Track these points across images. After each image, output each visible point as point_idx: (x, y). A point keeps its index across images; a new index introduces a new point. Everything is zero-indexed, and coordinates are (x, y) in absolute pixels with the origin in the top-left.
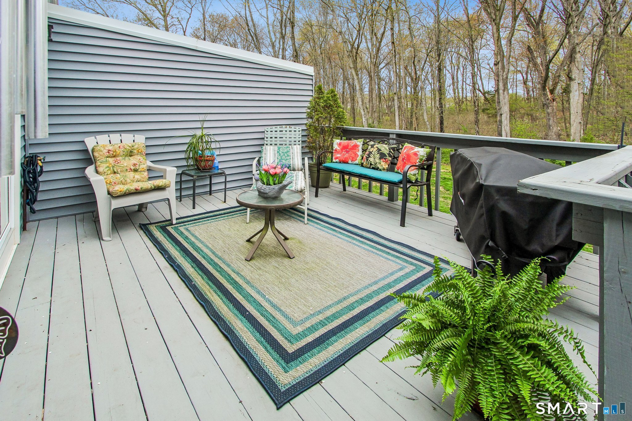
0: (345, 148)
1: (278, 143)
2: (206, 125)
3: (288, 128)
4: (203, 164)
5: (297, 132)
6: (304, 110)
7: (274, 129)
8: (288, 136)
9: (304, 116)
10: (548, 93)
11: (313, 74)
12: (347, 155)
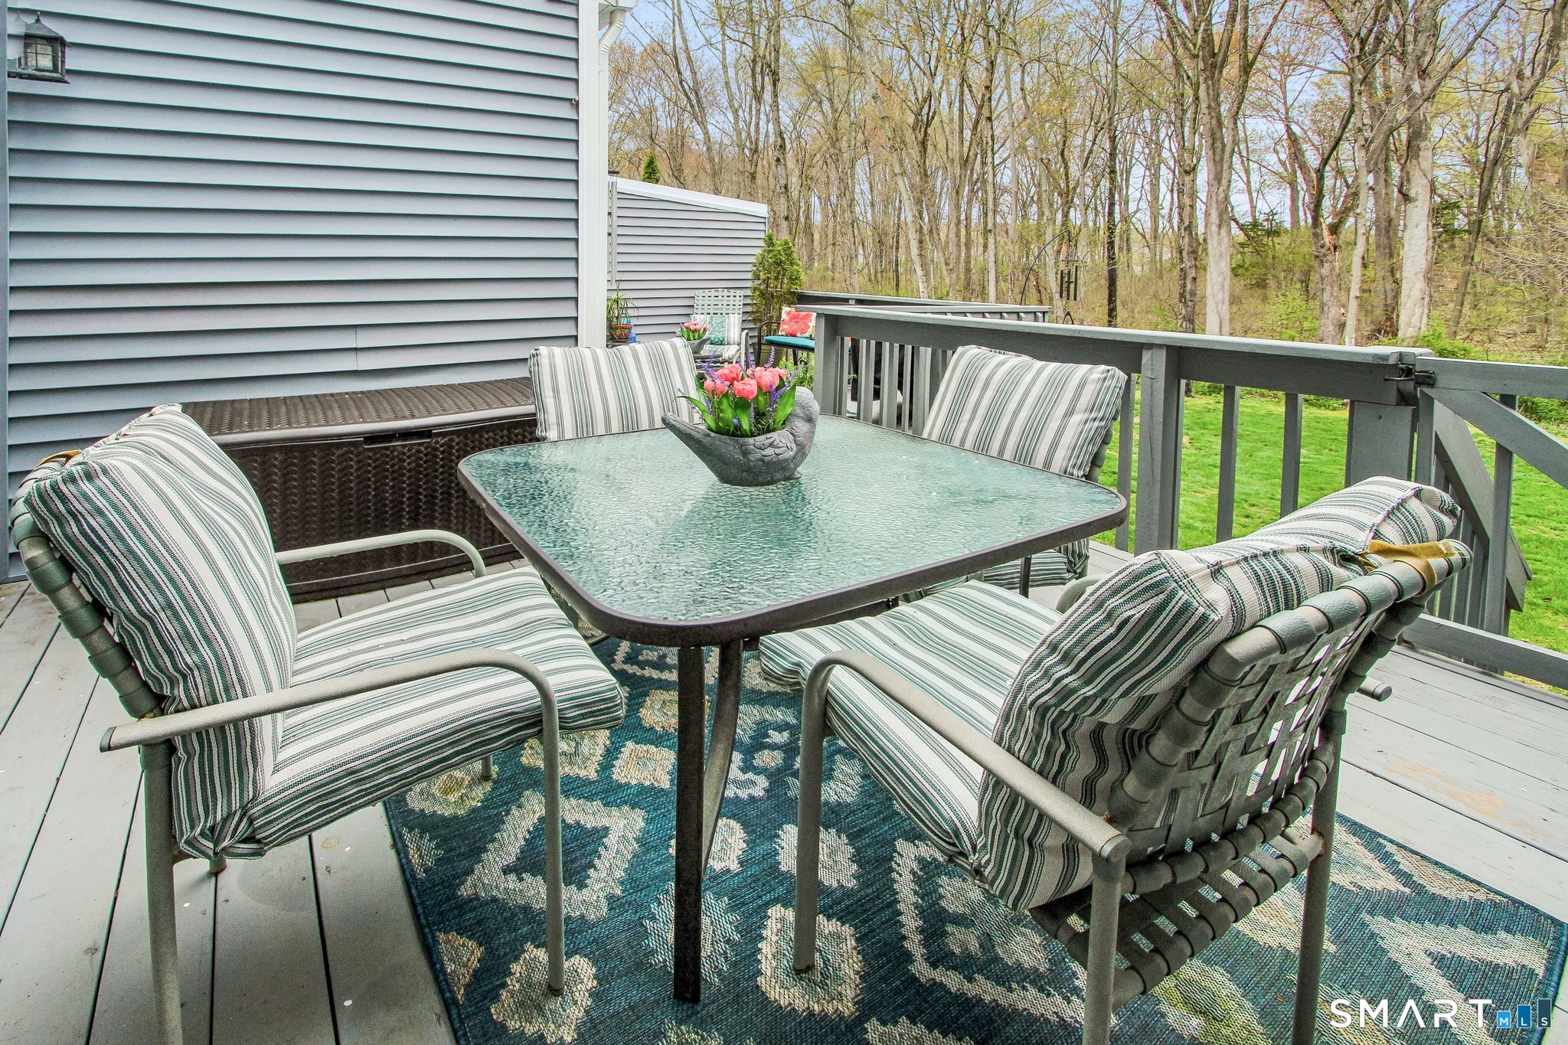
0: (794, 318)
1: (712, 312)
2: (623, 286)
3: (726, 293)
4: (618, 332)
5: (738, 298)
6: (749, 268)
7: (707, 293)
8: (725, 303)
9: (749, 276)
10: (1326, 233)
11: (766, 215)
12: (795, 326)
